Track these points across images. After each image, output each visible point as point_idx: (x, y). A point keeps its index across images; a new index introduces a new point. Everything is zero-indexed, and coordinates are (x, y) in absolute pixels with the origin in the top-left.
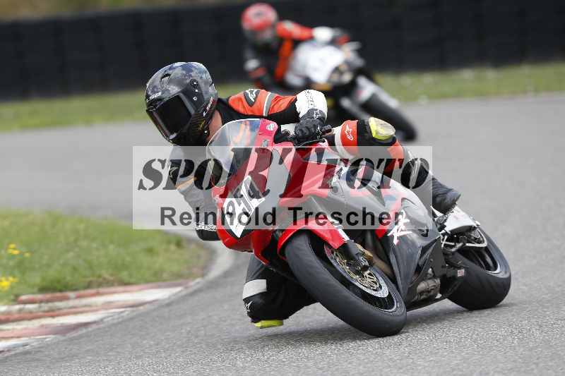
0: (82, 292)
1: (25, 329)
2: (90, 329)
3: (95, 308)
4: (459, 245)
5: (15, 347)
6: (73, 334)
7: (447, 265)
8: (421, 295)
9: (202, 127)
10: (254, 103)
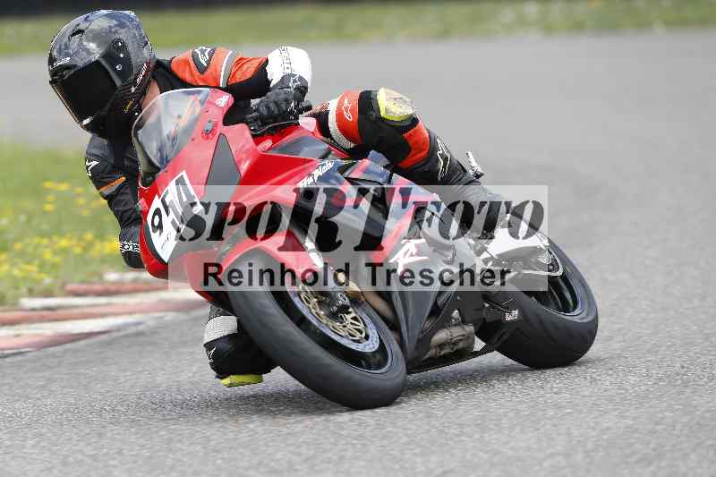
5: (126, 326)
7: (487, 305)
8: (441, 349)
9: (130, 109)
10: (206, 68)
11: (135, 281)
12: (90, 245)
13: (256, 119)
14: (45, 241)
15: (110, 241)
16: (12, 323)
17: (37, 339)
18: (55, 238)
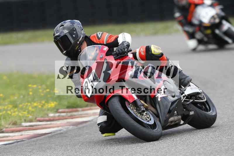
0: (84, 108)
1: (61, 123)
2: (87, 124)
3: (89, 115)
4: (191, 101)
5: (57, 131)
6: (80, 126)
7: (185, 110)
8: (172, 123)
9: (77, 48)
10: (100, 38)
11: (59, 116)
12: (44, 105)
13: (115, 54)
14: (29, 104)
15: (51, 104)
16: (20, 131)
17: (28, 136)
18: (32, 103)
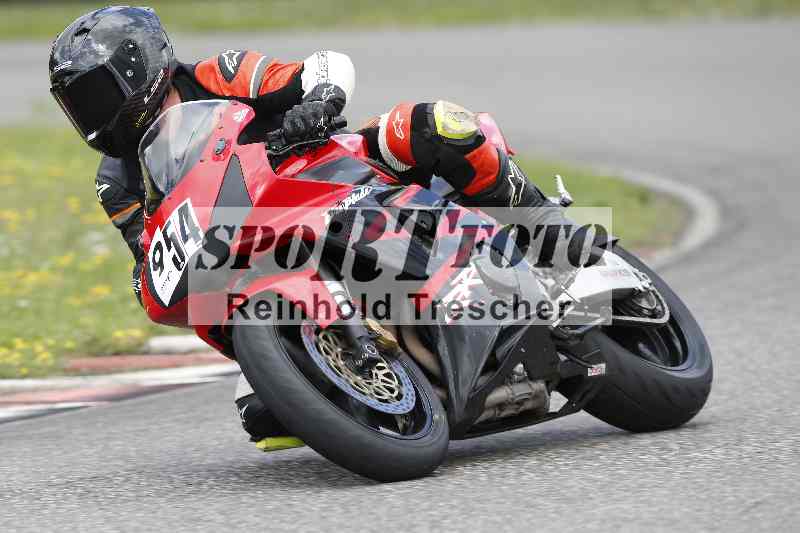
7: (564, 358)
8: (501, 410)
9: (143, 122)
10: (234, 76)
13: (279, 137)
